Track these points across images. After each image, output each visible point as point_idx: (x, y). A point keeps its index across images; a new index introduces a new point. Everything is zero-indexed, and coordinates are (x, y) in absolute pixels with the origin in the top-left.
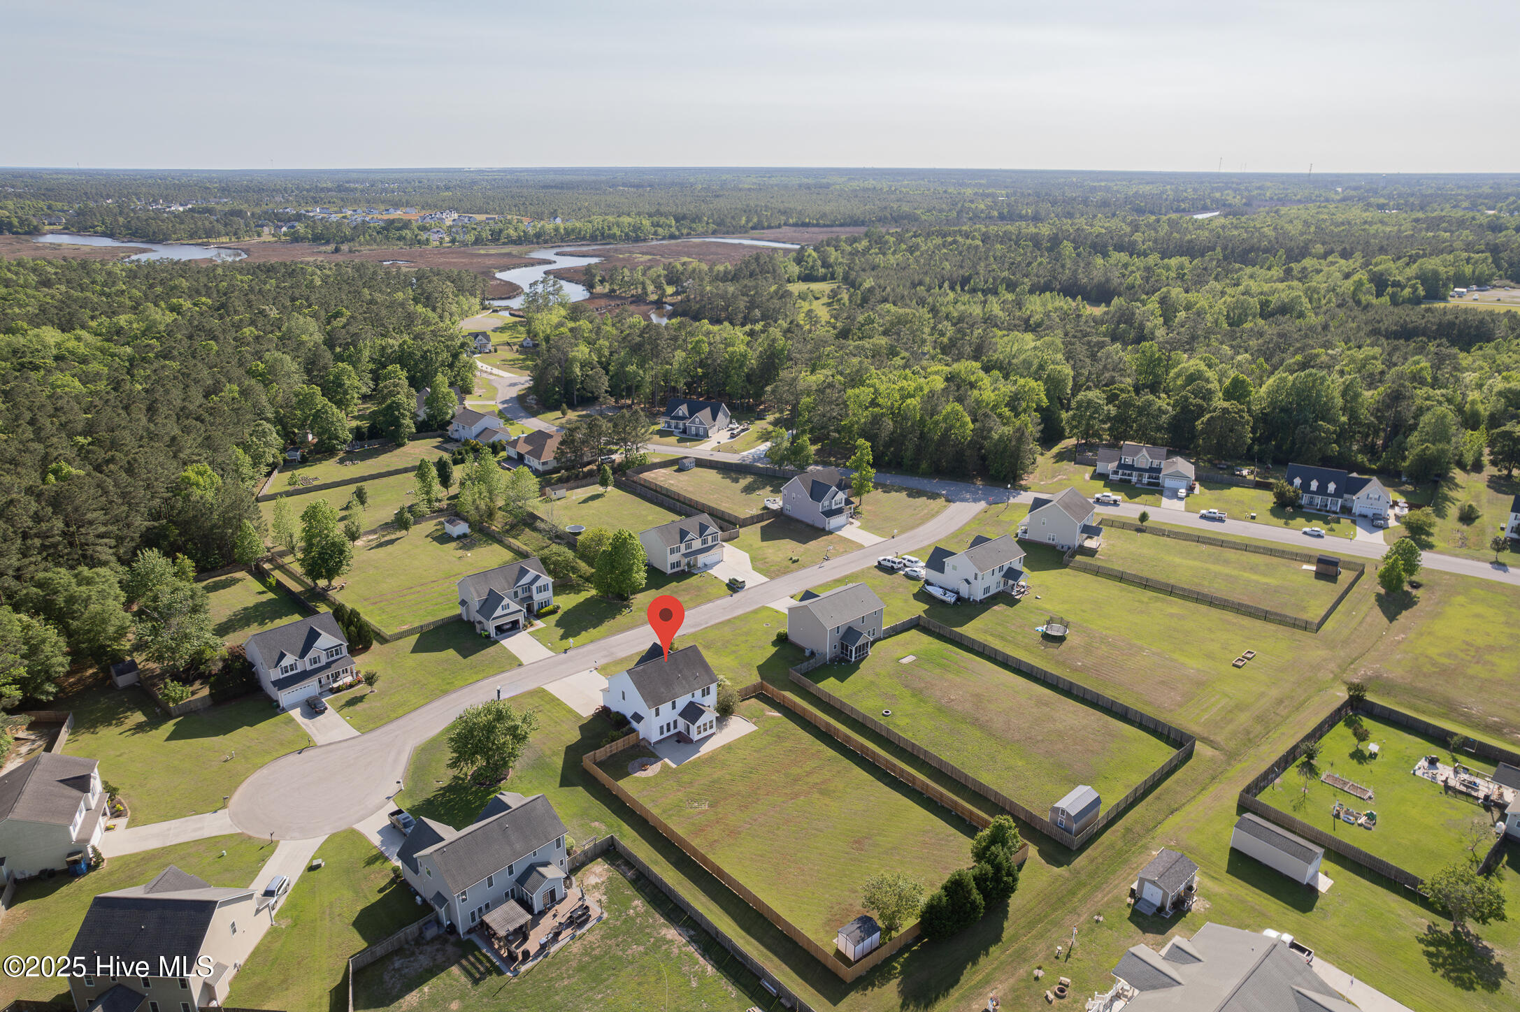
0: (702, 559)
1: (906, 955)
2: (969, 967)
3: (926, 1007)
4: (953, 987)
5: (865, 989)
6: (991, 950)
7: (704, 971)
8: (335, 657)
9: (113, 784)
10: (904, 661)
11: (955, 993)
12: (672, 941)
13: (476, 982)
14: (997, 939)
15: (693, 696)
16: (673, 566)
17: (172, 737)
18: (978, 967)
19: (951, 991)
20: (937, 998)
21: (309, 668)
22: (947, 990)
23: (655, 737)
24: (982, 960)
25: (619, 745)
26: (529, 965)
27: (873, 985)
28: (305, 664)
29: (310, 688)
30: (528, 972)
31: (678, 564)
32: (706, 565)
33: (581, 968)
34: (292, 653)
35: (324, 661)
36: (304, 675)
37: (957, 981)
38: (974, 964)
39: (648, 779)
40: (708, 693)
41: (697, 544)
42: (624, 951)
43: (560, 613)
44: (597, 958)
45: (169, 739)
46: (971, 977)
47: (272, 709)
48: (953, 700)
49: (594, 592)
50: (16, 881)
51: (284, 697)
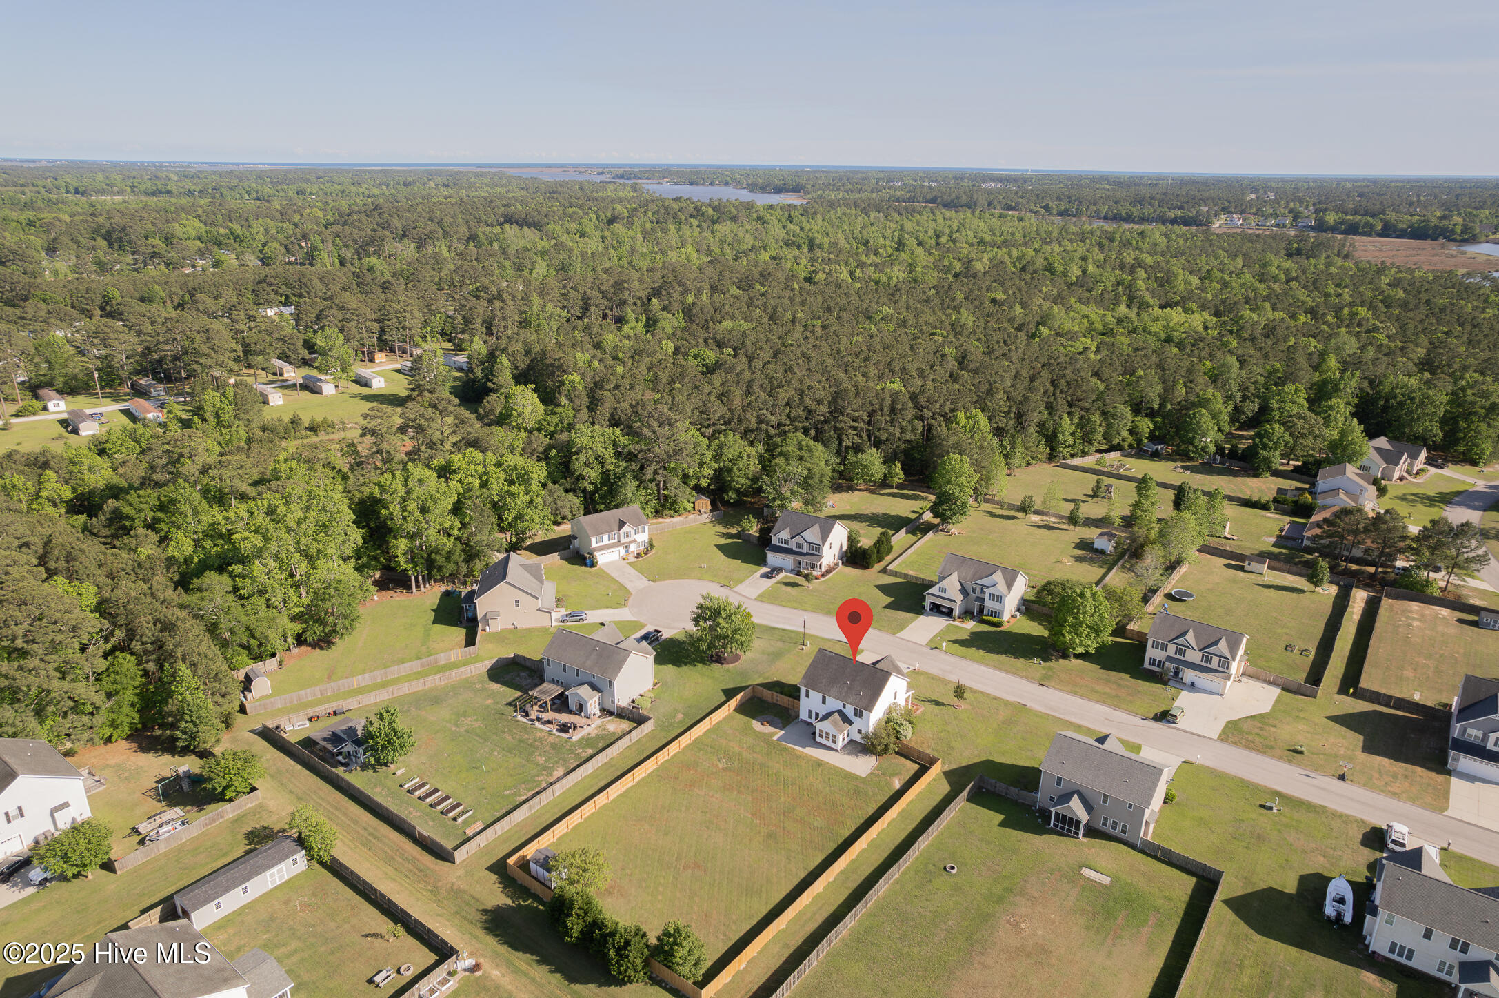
0: (1189, 675)
1: (541, 907)
2: (534, 957)
3: (486, 929)
4: (510, 946)
5: (500, 883)
6: (558, 975)
7: (520, 796)
8: (814, 552)
9: (654, 543)
10: (1086, 872)
11: (504, 950)
12: (551, 775)
13: (510, 704)
14: (571, 979)
15: (844, 707)
16: (1153, 662)
17: (720, 547)
18: (535, 965)
19: (506, 946)
20: (496, 936)
21: (794, 549)
22: (506, 943)
23: (804, 715)
24: (545, 968)
25: (784, 700)
26: (524, 720)
27: (504, 888)
28: (792, 545)
29: (787, 561)
30: (518, 721)
31: (1161, 664)
32: (1193, 684)
33: (521, 741)
34: (791, 532)
35: (805, 549)
36: (789, 551)
37: (516, 949)
38: (538, 962)
39: (752, 728)
40: (861, 716)
41: (1194, 656)
42: (540, 755)
43: (998, 629)
44: (531, 745)
45: (717, 546)
46: (523, 960)
47: (762, 561)
48: (1017, 926)
49: (1046, 634)
50: (578, 552)
51: (772, 558)
